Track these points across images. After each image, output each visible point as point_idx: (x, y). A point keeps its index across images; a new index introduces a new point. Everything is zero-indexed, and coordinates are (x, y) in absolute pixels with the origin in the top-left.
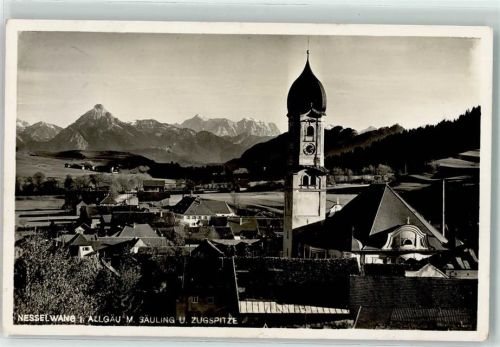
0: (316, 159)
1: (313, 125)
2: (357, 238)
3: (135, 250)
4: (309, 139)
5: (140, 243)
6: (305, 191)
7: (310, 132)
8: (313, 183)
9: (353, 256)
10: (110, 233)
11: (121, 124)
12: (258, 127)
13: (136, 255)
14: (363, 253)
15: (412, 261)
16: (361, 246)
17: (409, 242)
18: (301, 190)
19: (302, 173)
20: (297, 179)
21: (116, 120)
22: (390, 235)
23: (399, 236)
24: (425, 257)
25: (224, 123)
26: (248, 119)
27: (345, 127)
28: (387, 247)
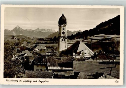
0: (65, 35)
1: (64, 27)
2: (74, 53)
3: (25, 56)
4: (63, 30)
5: (26, 54)
6: (62, 42)
7: (64, 29)
8: (64, 40)
9: (73, 56)
10: (20, 52)
11: (23, 30)
12: (51, 30)
13: (25, 57)
14: (75, 56)
15: (87, 58)
16: (75, 54)
17: (86, 53)
18: (61, 42)
19: (62, 38)
20: (61, 39)
21: (21, 29)
22: (81, 52)
23: (84, 52)
24: (89, 57)
25: (44, 29)
26: (49, 29)
27: (69, 31)
28: (81, 55)
